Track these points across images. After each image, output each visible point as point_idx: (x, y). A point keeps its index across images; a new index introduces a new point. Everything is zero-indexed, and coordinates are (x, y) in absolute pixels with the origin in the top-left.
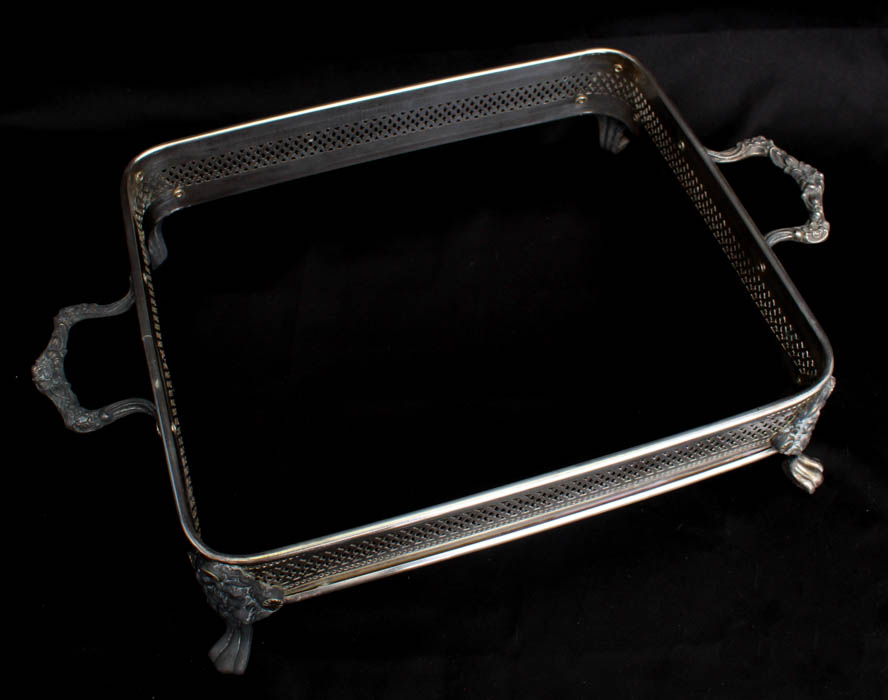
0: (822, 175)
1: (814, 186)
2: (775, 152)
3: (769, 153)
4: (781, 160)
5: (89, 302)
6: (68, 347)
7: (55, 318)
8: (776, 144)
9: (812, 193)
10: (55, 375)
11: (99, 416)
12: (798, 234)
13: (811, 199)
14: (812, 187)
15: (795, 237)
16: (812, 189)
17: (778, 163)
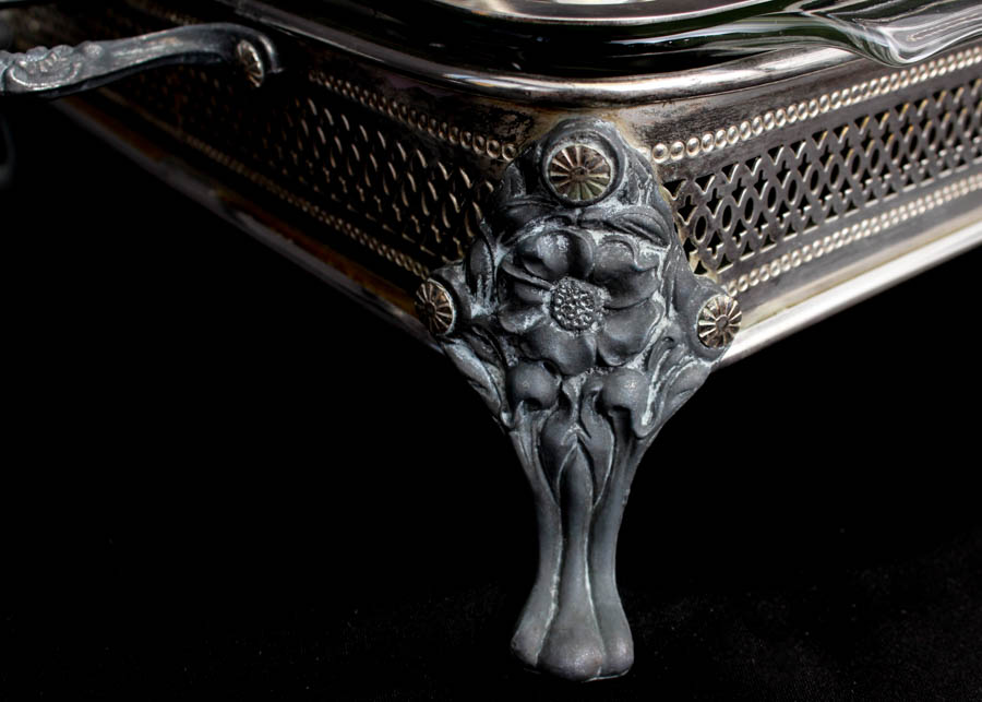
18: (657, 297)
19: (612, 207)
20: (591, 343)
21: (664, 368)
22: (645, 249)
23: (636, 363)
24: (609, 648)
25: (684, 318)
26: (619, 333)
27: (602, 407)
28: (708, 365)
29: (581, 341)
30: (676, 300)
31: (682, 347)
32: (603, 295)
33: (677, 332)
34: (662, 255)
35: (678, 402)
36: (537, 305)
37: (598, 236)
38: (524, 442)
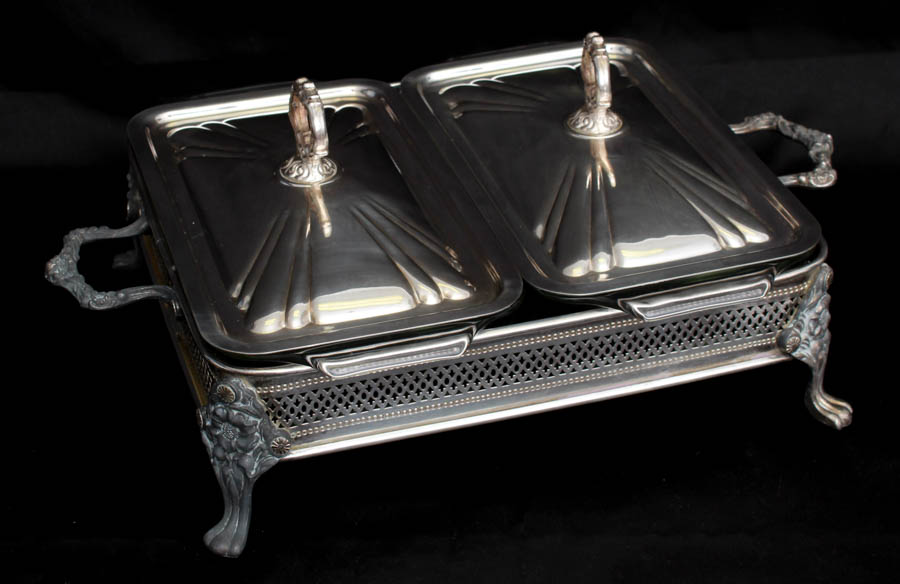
0: (829, 136)
1: (822, 144)
2: (783, 123)
3: (777, 126)
4: (789, 129)
5: (98, 226)
6: (80, 254)
7: (66, 237)
8: (785, 117)
9: (819, 150)
10: (69, 270)
11: (116, 295)
12: (803, 179)
13: (818, 154)
14: (819, 144)
15: (800, 182)
16: (818, 147)
17: (787, 132)
18: (257, 434)
19: (240, 404)
20: (233, 444)
21: (261, 457)
22: (252, 419)
23: (250, 454)
24: (232, 546)
25: (268, 442)
26: (242, 443)
27: (239, 466)
28: (277, 459)
29: (230, 443)
30: (264, 435)
31: (267, 452)
32: (238, 430)
33: (265, 447)
34: (259, 421)
35: (265, 469)
36: (219, 428)
37: (235, 412)
38: (217, 470)
